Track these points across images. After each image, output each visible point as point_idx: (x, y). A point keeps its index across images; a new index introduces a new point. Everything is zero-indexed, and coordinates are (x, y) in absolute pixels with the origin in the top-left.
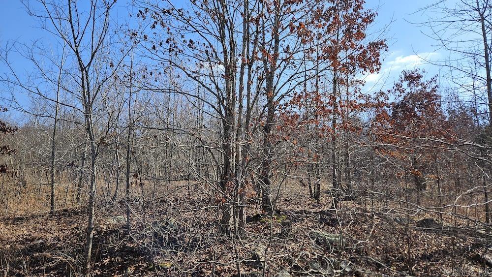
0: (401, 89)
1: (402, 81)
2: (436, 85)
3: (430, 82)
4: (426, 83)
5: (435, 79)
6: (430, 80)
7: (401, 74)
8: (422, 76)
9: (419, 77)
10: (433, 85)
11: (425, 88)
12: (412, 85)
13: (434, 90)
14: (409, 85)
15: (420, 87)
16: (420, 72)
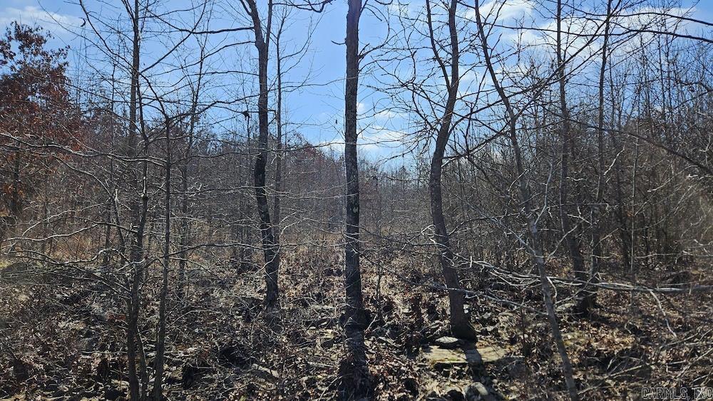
0: (8, 51)
1: (10, 39)
2: (65, 61)
3: (58, 55)
4: (50, 54)
5: (65, 52)
6: (57, 51)
7: (10, 27)
8: (45, 41)
9: (40, 41)
10: (61, 61)
11: (48, 60)
12: (26, 50)
13: (61, 68)
14: (21, 48)
15: (39, 57)
16: (43, 33)
